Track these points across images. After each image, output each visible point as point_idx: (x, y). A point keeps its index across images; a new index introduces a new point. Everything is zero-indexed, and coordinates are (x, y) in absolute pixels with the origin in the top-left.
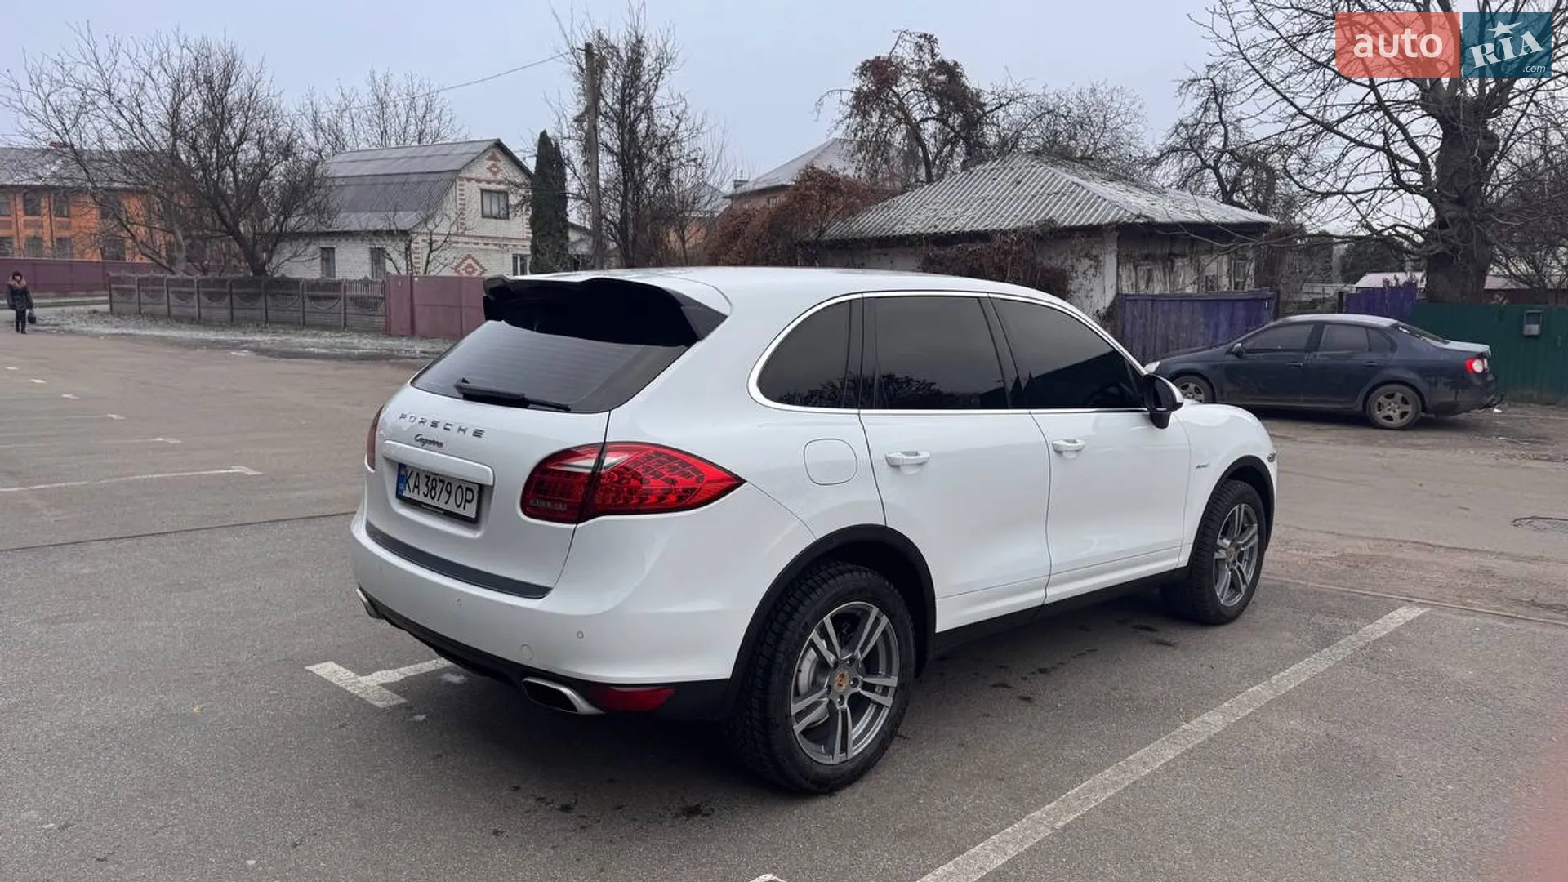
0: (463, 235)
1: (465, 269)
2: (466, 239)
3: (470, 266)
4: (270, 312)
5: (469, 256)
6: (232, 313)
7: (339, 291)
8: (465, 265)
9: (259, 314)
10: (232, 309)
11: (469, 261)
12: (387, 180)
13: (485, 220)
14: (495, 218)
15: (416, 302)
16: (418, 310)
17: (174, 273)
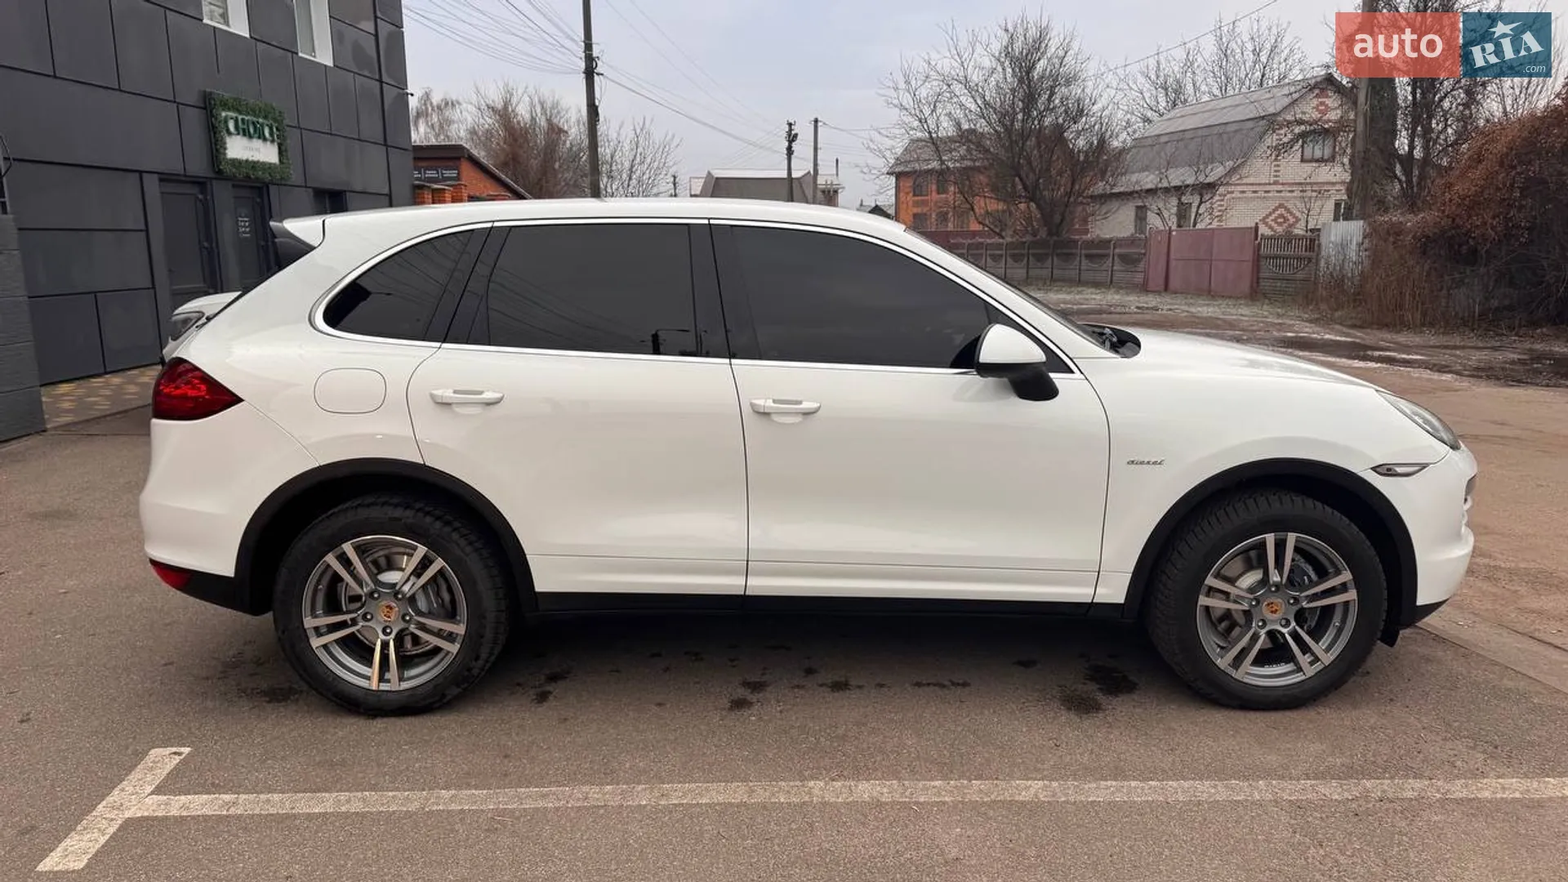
0: (1276, 183)
1: (1275, 220)
2: (1280, 188)
3: (1281, 216)
4: (1055, 272)
5: (1281, 206)
6: (1027, 273)
7: (1109, 248)
8: (1275, 215)
9: (1046, 273)
10: (1028, 268)
11: (1281, 211)
12: (1205, 132)
13: (1303, 165)
14: (1317, 161)
15: (1172, 256)
16: (1173, 264)
17: (1003, 238)
